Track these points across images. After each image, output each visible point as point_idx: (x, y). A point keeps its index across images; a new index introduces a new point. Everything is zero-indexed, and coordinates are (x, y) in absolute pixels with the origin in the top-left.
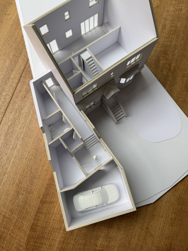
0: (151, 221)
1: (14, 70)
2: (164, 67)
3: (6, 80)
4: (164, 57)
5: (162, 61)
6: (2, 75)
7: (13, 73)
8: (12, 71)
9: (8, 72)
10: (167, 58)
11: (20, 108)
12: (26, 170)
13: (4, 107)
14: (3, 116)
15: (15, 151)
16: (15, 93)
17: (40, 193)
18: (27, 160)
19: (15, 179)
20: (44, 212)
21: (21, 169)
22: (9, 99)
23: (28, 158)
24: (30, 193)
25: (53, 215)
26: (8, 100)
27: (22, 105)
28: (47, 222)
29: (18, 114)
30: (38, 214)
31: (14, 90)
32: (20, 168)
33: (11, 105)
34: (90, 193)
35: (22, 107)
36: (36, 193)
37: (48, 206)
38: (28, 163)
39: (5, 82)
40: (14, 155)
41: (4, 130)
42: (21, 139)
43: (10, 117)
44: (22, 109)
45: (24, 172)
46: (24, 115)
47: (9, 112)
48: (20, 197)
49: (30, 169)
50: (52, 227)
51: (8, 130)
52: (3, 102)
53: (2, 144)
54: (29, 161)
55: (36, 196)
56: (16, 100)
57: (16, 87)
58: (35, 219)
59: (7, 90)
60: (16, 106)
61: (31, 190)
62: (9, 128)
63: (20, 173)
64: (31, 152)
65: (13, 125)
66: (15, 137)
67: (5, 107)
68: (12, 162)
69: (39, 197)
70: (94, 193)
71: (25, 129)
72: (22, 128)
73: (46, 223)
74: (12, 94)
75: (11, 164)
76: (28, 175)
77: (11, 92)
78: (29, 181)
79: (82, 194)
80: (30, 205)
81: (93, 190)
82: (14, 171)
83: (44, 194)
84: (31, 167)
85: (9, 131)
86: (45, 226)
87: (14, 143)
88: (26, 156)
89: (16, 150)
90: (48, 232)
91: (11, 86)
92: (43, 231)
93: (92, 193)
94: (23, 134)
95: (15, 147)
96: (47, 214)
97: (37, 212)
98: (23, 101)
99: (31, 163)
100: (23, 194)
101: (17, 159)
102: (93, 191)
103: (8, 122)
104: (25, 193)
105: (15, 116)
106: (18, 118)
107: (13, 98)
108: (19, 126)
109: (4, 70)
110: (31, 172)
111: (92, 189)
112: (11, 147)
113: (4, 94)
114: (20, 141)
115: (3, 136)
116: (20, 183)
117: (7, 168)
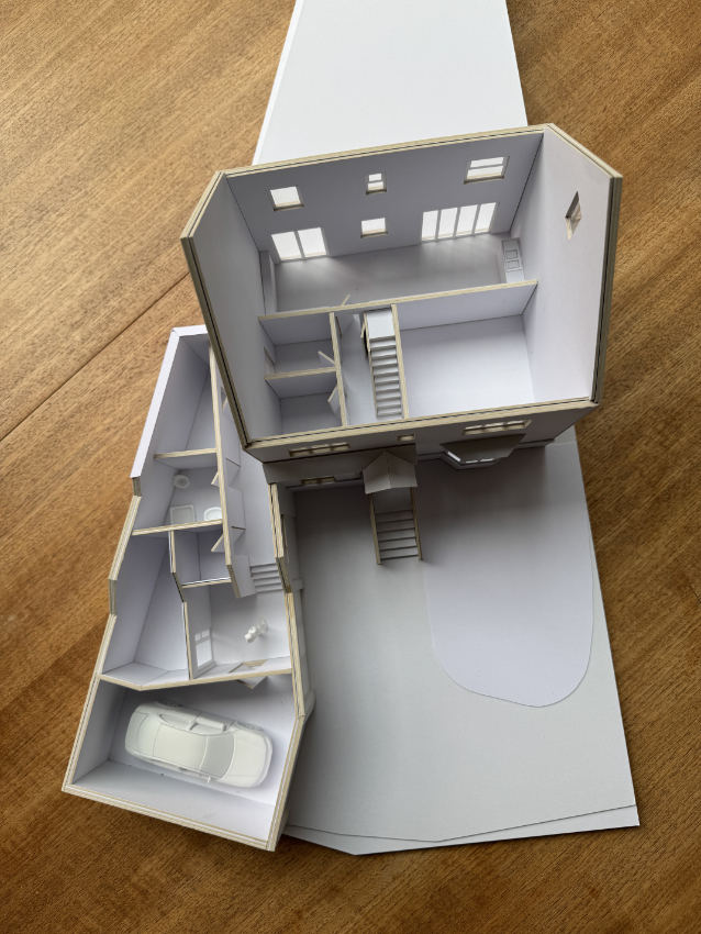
0: (319, 901)
2: (642, 466)
3: (140, 263)
4: (659, 432)
5: (646, 444)
6: (135, 244)
7: (169, 251)
9: (156, 242)
10: (667, 443)
11: (137, 370)
12: (61, 556)
13: (95, 342)
14: (78, 366)
15: (61, 487)
16: (145, 315)
17: (66, 639)
18: (80, 528)
19: (22, 561)
20: (48, 696)
21: (51, 545)
22: (121, 326)
23: (85, 524)
24: (40, 624)
25: (69, 718)
26: (114, 328)
27: (146, 364)
28: (42, 728)
29: (122, 382)
30: (31, 693)
31: (148, 306)
32: (51, 540)
33: (114, 346)
34: (186, 723)
35: (143, 369)
36: (57, 632)
37: (66, 685)
38: (79, 538)
39: (136, 269)
40: (54, 494)
41: (62, 409)
42: (92, 460)
43: (97, 380)
44: (140, 373)
45: (54, 556)
46: (136, 396)
47: (101, 365)
48: (12, 618)
49: (74, 559)
50: (50, 748)
51: (72, 417)
52: (99, 327)
53: (36, 446)
54: (82, 535)
55: (50, 641)
56: (139, 339)
57: (157, 301)
58: (17, 699)
59: (128, 295)
60: (130, 357)
61: (48, 616)
62: (78, 410)
63: (43, 555)
64: (100, 511)
65: (92, 408)
66: (80, 445)
67: (99, 345)
68: (38, 510)
69: (59, 648)
70: (194, 730)
71: (118, 436)
72: (112, 431)
73: (38, 728)
74: (136, 316)
75: (33, 514)
76: (61, 571)
77: (134, 308)
78: (54, 589)
79: (162, 711)
80: (25, 656)
81: (201, 720)
82: (30, 538)
83: (73, 648)
84: (79, 553)
85: (73, 420)
86: (31, 734)
87: (68, 461)
88: (82, 517)
89: (65, 484)
90: (32, 753)
91: (147, 289)
92: (22, 744)
93: (187, 728)
94: (105, 448)
95: (65, 474)
96: (55, 705)
97: (33, 686)
98: (154, 352)
99: (84, 542)
100: (20, 615)
101: (55, 510)
102: (196, 724)
103: (86, 391)
104: (27, 616)
105: (112, 385)
106: (117, 396)
107: (131, 331)
108: (108, 421)
109: (150, 231)
110: (73, 567)
111: (199, 713)
112: (58, 467)
113: (114, 303)
114: (89, 463)
115: (50, 425)
116: (28, 580)
117: (15, 521)
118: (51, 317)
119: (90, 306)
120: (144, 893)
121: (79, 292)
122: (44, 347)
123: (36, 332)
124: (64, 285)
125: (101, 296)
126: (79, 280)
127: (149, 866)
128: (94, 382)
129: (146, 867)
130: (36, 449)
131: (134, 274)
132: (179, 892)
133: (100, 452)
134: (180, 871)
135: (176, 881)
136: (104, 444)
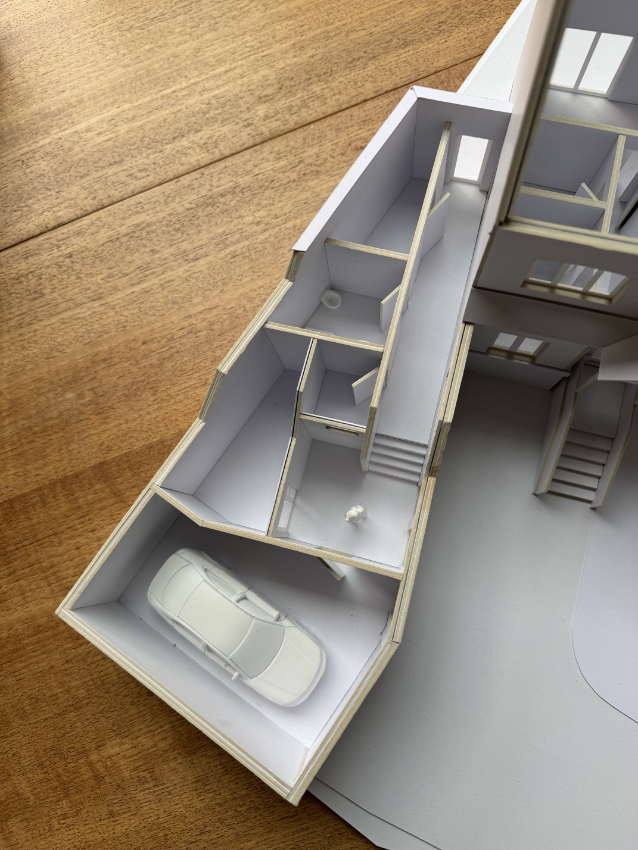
1: (411, 48)
3: (362, 54)
6: (364, 32)
7: (401, 51)
8: (406, 44)
9: (389, 37)
11: (314, 168)
12: (153, 346)
13: (278, 123)
14: (251, 143)
15: (182, 269)
16: (347, 112)
17: (122, 441)
18: (186, 324)
19: (105, 336)
20: (76, 499)
21: (147, 329)
22: (315, 115)
23: (193, 320)
24: (99, 414)
25: (90, 535)
26: (306, 115)
27: (328, 165)
28: (55, 534)
29: (294, 176)
30: (59, 488)
31: (353, 103)
32: (149, 324)
33: (300, 135)
34: (233, 592)
35: (323, 169)
36: (115, 430)
37: (103, 495)
38: (180, 333)
39: (354, 60)
40: (169, 275)
41: (215, 184)
42: (227, 251)
43: (265, 165)
44: (318, 173)
45: (144, 343)
46: (304, 196)
47: (276, 149)
48: (69, 395)
49: (167, 355)
50: (56, 560)
51: (222, 196)
52: (290, 108)
53: (170, 215)
54: (185, 331)
55: (103, 437)
56: (330, 134)
57: (365, 101)
58: (40, 489)
59: (336, 83)
60: (312, 151)
61: (111, 407)
62: (232, 191)
63: (132, 338)
64: (215, 312)
65: (248, 194)
66: (220, 231)
67: (282, 127)
68: (145, 285)
69: (109, 449)
70: (241, 604)
71: (267, 234)
72: (262, 226)
73: (50, 532)
74: (336, 109)
75: (137, 289)
76: (146, 362)
77: (337, 100)
78: (130, 381)
79: (209, 566)
80: (68, 443)
81: (251, 595)
82: (125, 313)
83: (127, 455)
84: (175, 350)
85: (222, 200)
86: (40, 536)
87: (200, 243)
88: (192, 311)
89: (186, 268)
90: (33, 558)
91: (359, 84)
92: (26, 543)
93: (234, 598)
94: (246, 243)
95: (191, 256)
96: (80, 513)
97: (63, 481)
98: (343, 154)
99: (184, 340)
100: (80, 396)
101: (165, 293)
102: (245, 598)
103: (248, 173)
104: (87, 399)
105: (281, 175)
106: (282, 189)
107: (325, 124)
108: (262, 213)
109: (386, 24)
110: (161, 364)
111: (251, 588)
112: (185, 246)
113: (317, 88)
114: (222, 254)
115: (194, 197)
116: (105, 360)
117: (116, 289)
118: (239, 82)
119: (288, 83)
120: (98, 778)
121: (281, 65)
122: (220, 111)
123: (217, 92)
124: (266, 53)
125: (304, 76)
126: (286, 52)
127: (117, 750)
128: (261, 166)
129: (113, 749)
130: (169, 218)
131: (351, 64)
132: (140, 796)
133: (240, 246)
134: (151, 770)
135: (141, 781)
136: (247, 238)
